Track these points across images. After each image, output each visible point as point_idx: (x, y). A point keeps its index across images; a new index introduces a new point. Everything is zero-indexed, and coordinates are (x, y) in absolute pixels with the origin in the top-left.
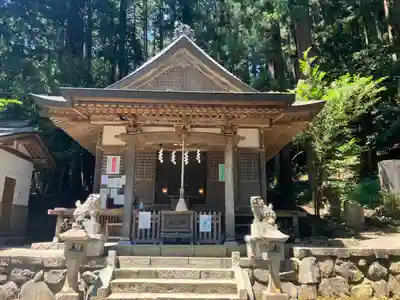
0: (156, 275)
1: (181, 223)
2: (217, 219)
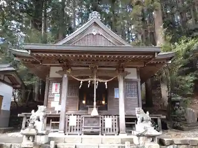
1: (94, 122)
2: (115, 120)
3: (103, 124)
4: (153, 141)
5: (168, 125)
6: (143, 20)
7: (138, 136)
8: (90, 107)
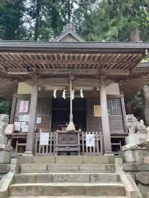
0: (52, 179)
2: (99, 137)
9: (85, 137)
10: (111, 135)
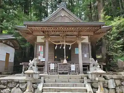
0: (58, 86)
1: (65, 67)
2: (77, 66)
3: (70, 68)
4: (100, 76)
5: (106, 69)
6: (91, 7)
7: (91, 74)
8: (61, 59)
9: (71, 66)
10: (83, 64)
